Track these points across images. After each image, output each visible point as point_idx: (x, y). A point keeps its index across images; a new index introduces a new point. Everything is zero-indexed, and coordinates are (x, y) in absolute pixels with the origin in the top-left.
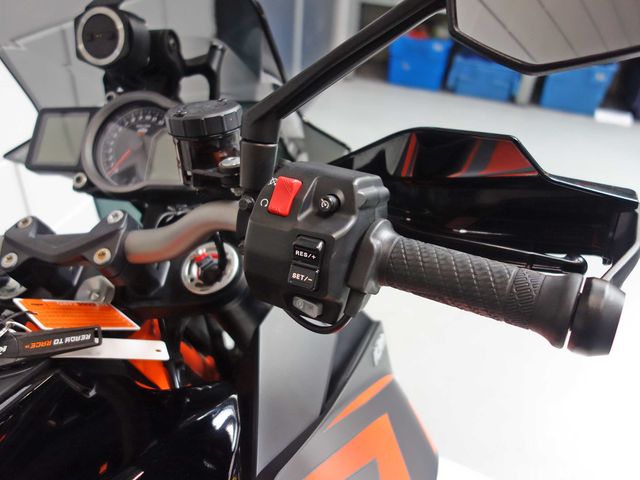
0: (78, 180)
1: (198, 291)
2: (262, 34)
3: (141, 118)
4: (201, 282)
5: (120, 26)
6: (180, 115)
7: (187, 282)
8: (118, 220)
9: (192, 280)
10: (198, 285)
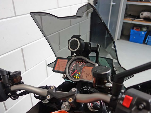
0: (64, 76)
1: (92, 110)
2: (113, 45)
3: (80, 62)
4: (93, 108)
5: (79, 42)
6: (96, 72)
7: (89, 107)
8: (74, 91)
9: (90, 107)
10: (92, 108)
